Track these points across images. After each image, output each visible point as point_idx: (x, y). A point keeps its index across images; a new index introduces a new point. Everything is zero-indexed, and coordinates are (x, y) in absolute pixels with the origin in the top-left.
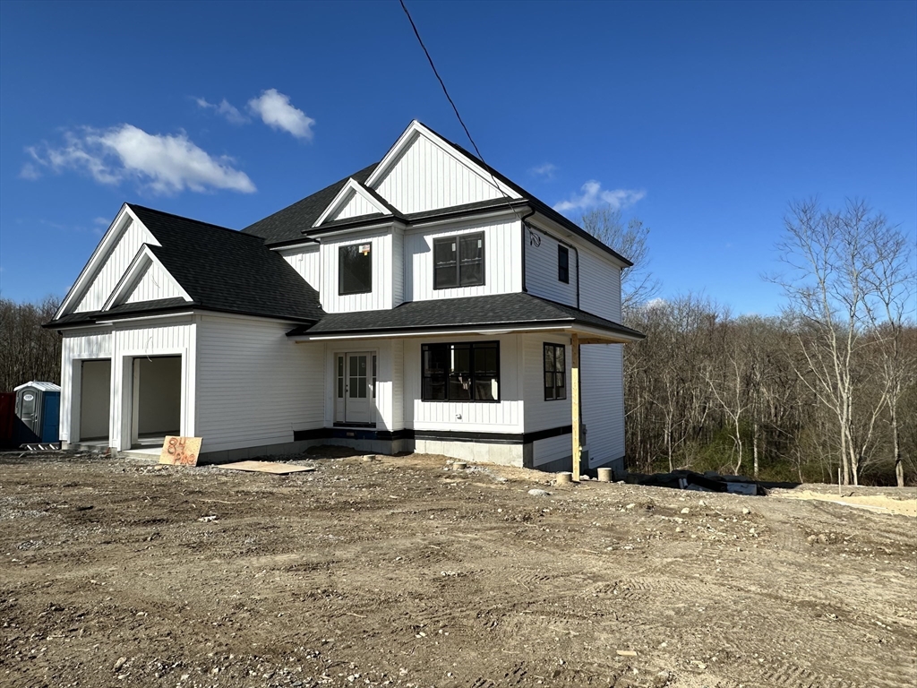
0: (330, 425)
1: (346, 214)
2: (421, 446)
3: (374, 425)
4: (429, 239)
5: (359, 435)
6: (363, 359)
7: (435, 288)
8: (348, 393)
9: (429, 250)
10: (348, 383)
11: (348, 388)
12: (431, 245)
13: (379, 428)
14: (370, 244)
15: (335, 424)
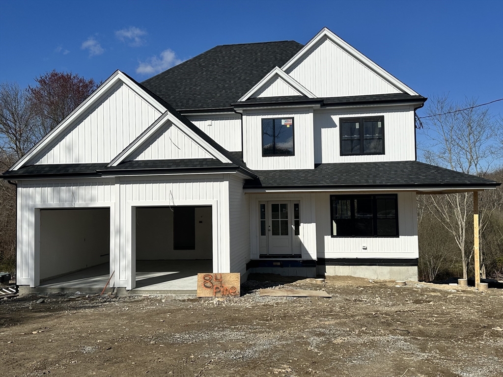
0: (257, 258)
1: (267, 94)
2: (330, 270)
3: (300, 256)
4: (336, 119)
5: (284, 264)
6: (284, 206)
7: (341, 155)
8: (271, 232)
9: (336, 126)
10: (270, 224)
11: (271, 228)
12: (337, 123)
13: (304, 258)
14: (293, 118)
15: (261, 256)
